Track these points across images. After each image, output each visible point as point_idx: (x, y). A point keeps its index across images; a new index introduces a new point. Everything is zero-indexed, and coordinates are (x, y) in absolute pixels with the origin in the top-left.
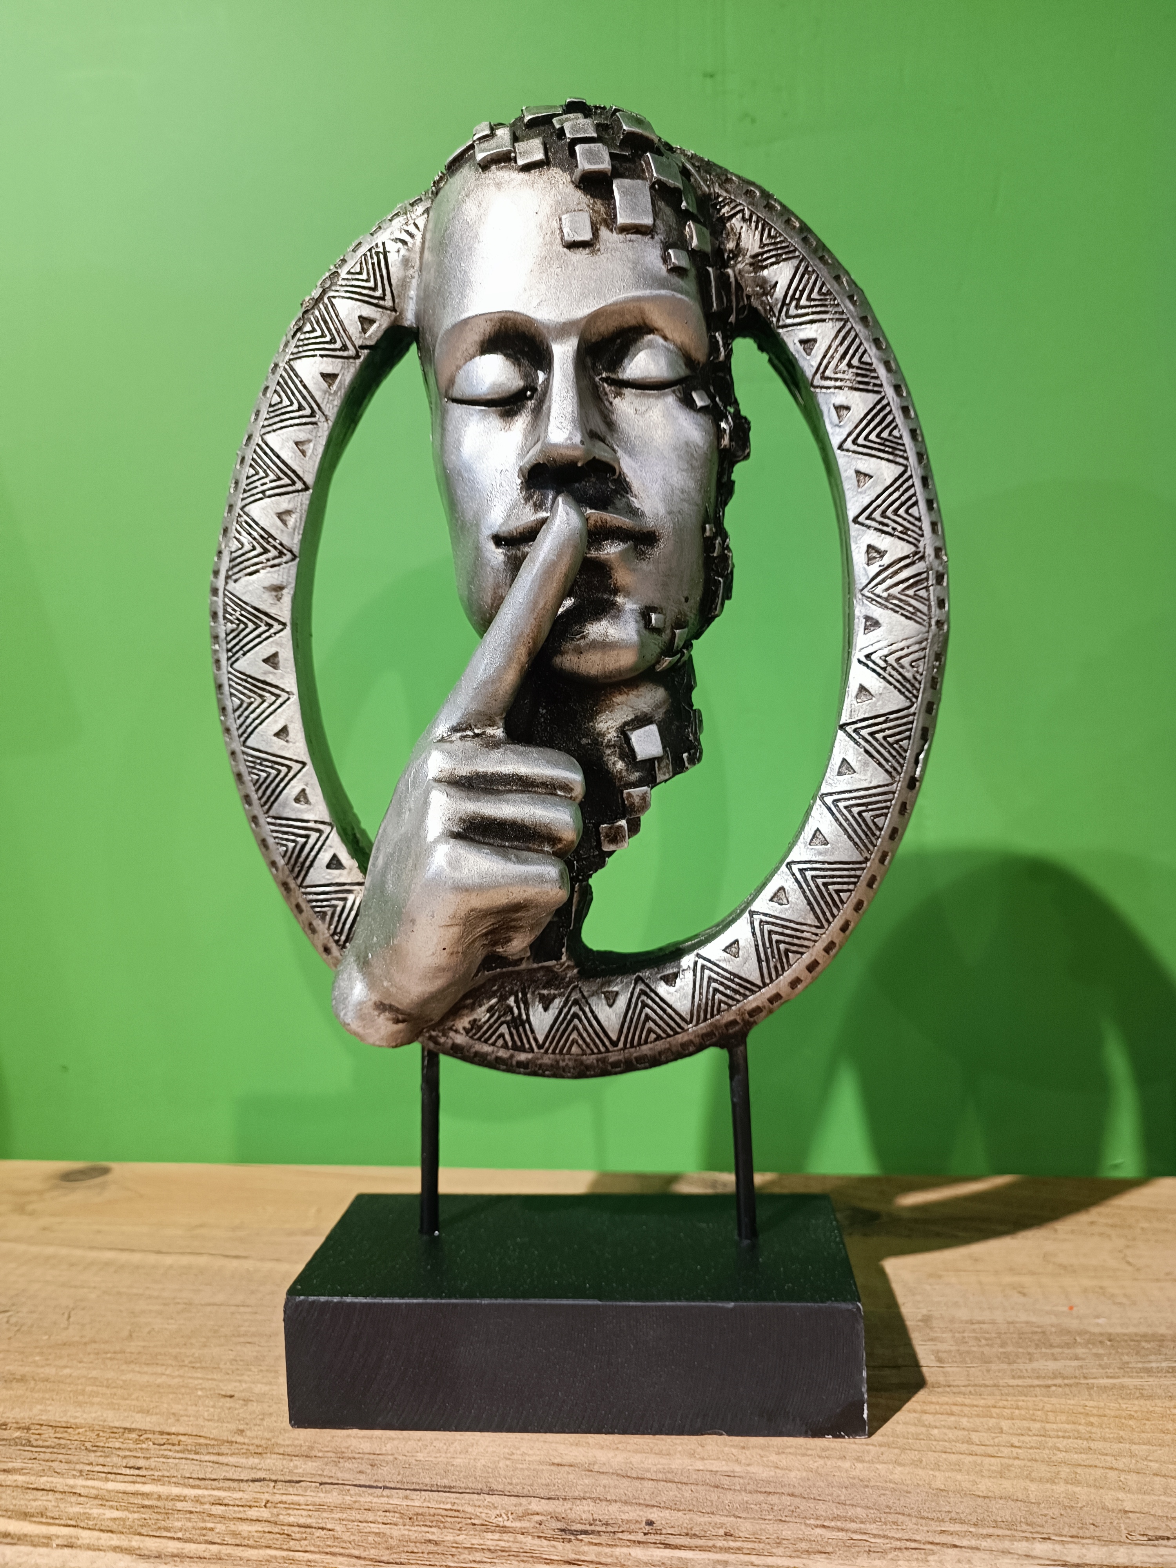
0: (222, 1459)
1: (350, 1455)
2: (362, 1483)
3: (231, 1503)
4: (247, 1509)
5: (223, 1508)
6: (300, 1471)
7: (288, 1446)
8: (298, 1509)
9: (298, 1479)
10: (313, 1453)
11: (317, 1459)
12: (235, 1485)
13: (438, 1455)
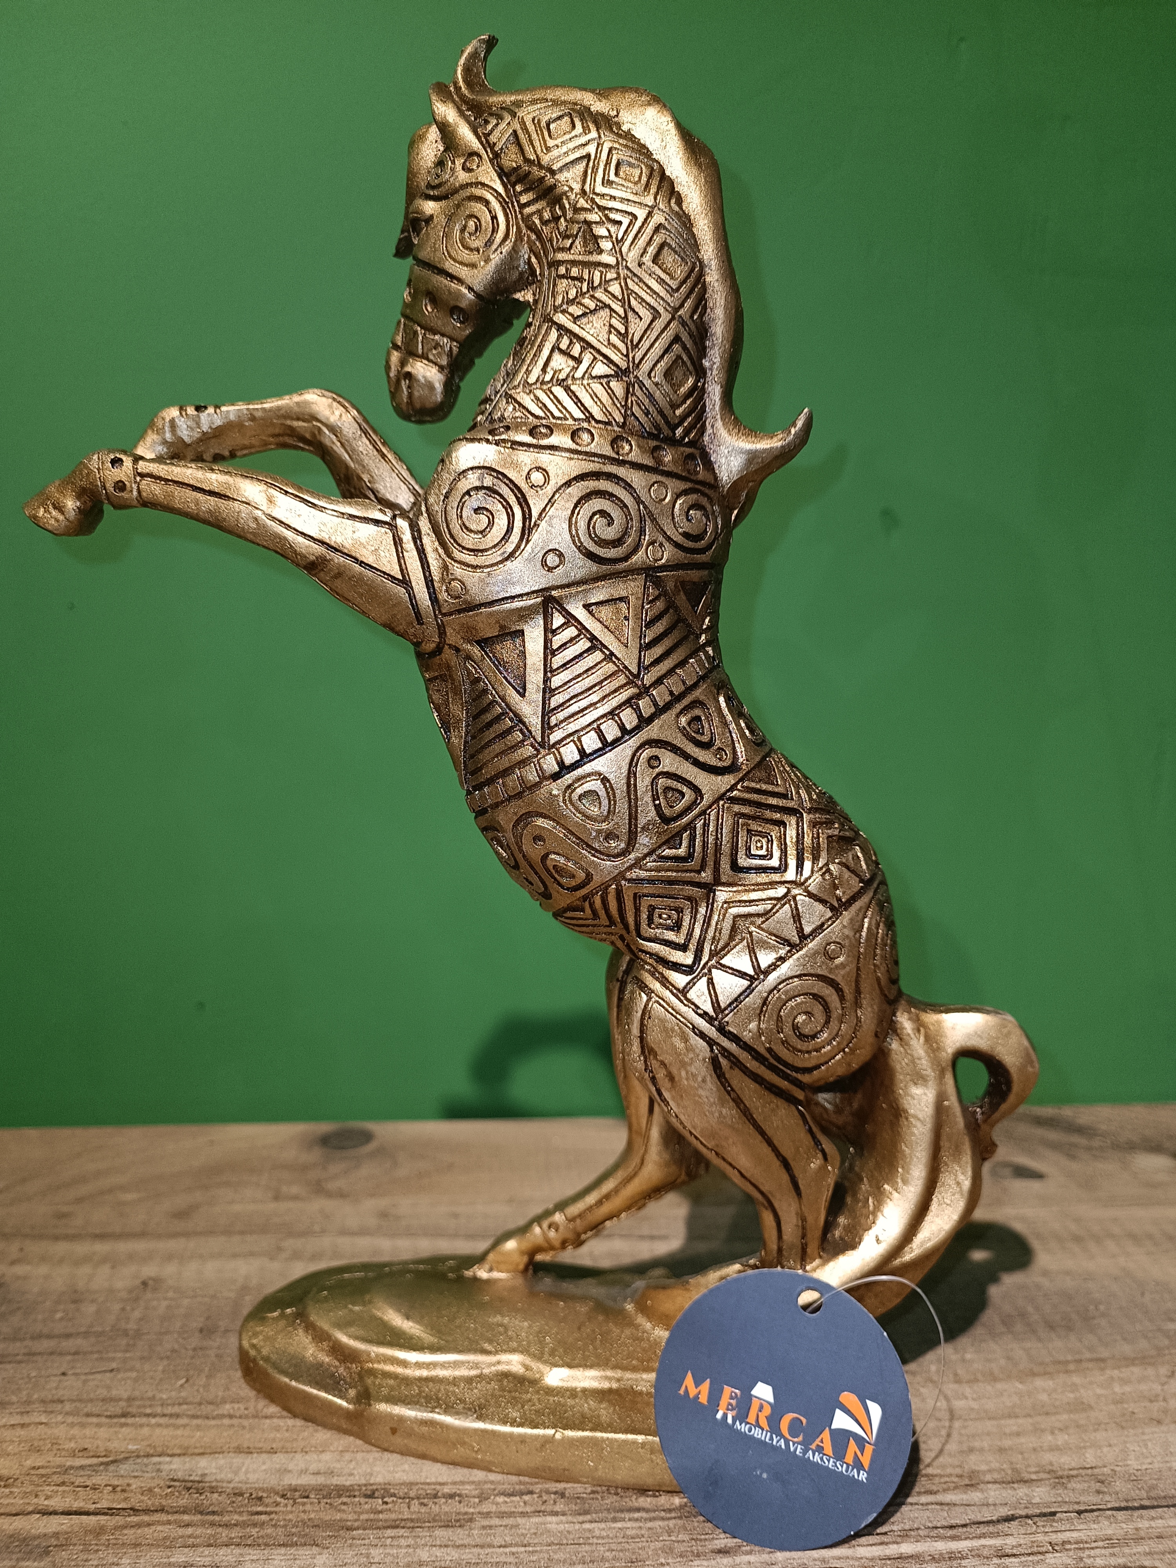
0: (939, 1498)
1: (1066, 1473)
2: (1117, 1505)
3: (1015, 1551)
4: (1040, 1557)
5: (1012, 1560)
6: (1037, 1500)
7: (989, 1471)
8: (1092, 1548)
9: (1049, 1510)
10: (1026, 1476)
11: (1039, 1483)
12: (991, 1529)
13: (1149, 1460)
